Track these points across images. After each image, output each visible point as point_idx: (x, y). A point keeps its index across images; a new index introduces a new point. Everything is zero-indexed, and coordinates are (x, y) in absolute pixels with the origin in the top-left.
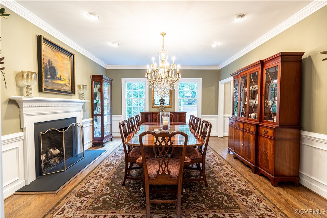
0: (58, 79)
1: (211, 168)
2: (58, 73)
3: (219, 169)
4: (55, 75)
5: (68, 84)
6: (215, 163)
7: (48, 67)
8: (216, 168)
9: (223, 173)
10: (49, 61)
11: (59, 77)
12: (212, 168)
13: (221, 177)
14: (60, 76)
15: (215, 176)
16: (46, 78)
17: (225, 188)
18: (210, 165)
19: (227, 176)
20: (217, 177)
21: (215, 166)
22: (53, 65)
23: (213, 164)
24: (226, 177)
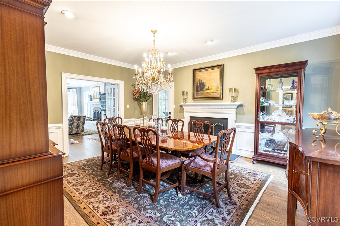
0: (207, 89)
1: (102, 184)
2: (206, 86)
3: (92, 188)
4: (204, 88)
5: (217, 91)
6: (99, 196)
7: (199, 84)
8: (96, 188)
9: (87, 183)
10: (199, 80)
11: (207, 88)
12: (100, 185)
13: (90, 179)
14: (209, 87)
15: (95, 178)
16: (197, 91)
17: (86, 173)
18: (105, 188)
19: (83, 183)
20: (93, 178)
21: (98, 190)
22: (202, 82)
23: (102, 193)
24: (84, 181)
